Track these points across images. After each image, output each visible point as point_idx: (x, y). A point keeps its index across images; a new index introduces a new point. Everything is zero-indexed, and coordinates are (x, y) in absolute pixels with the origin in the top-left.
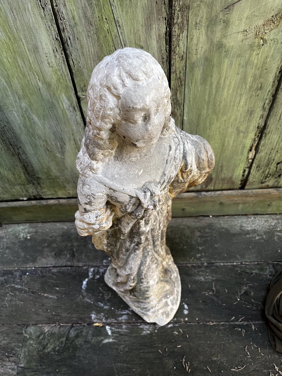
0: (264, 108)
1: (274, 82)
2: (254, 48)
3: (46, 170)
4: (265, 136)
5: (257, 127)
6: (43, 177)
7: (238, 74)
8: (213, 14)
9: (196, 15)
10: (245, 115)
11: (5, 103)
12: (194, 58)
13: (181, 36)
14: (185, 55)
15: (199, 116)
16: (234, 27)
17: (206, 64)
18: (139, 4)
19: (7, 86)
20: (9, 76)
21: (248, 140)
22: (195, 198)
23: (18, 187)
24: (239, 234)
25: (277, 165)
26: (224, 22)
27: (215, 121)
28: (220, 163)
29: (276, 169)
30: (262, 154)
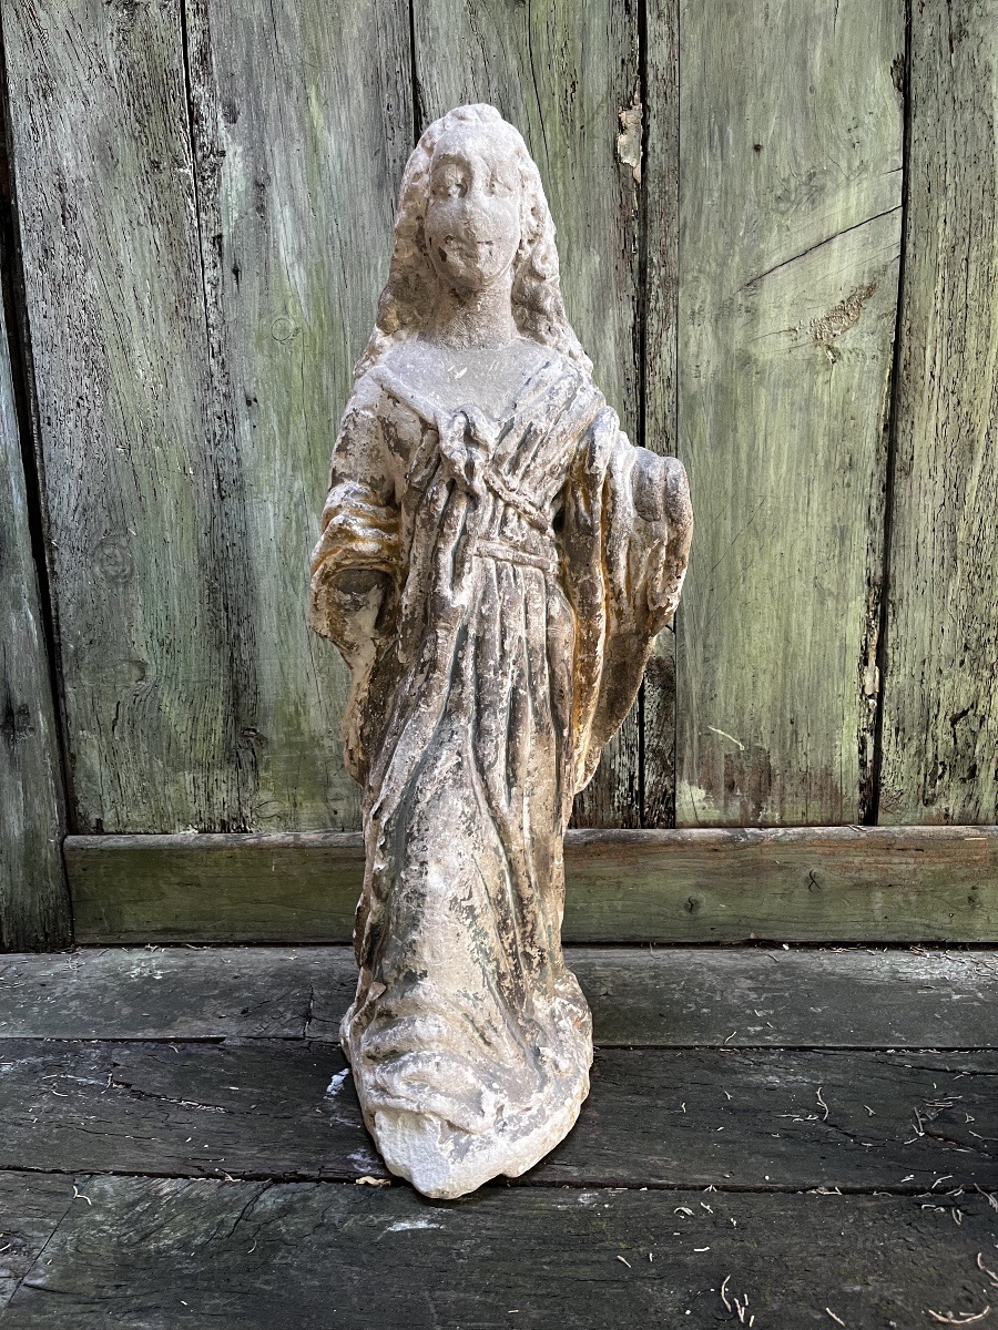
0: (870, 523)
1: (878, 450)
2: (818, 368)
3: (292, 709)
4: (894, 611)
5: (865, 579)
6: (274, 738)
7: (793, 427)
8: (725, 295)
9: (693, 297)
10: (828, 540)
11: (257, 479)
12: (694, 385)
13: (664, 335)
14: (674, 377)
15: (716, 535)
16: (769, 321)
17: (719, 399)
18: (584, 270)
19: (277, 433)
20: (290, 410)
21: (851, 624)
22: (725, 843)
23: (189, 777)
24: (892, 988)
25: (952, 726)
26: (747, 312)
27: (757, 556)
28: (788, 707)
29: (955, 743)
30: (901, 679)
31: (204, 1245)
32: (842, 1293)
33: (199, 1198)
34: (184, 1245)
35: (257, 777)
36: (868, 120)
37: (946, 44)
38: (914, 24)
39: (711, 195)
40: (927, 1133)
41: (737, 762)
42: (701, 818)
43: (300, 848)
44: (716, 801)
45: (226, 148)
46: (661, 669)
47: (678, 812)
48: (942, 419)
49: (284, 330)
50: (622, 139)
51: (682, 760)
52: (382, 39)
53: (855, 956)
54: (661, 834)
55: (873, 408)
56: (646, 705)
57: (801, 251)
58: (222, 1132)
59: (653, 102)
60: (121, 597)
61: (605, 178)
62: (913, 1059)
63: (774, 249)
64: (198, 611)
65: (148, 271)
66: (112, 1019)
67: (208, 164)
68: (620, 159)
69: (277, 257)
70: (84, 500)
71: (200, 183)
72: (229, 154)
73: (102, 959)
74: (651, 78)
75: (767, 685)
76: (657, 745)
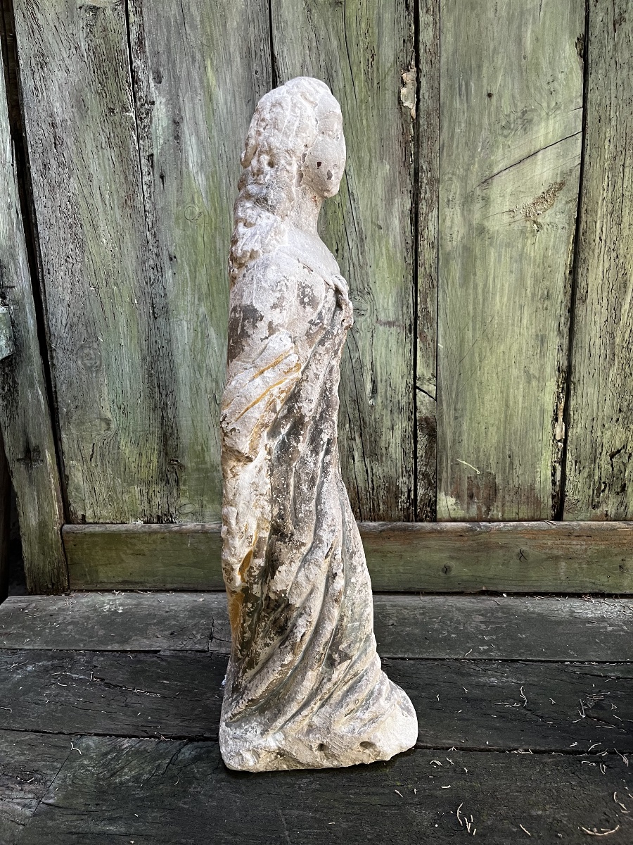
0: (560, 332)
1: (565, 287)
2: (527, 235)
3: (200, 448)
4: (574, 388)
5: (556, 368)
6: (189, 465)
7: (511, 272)
8: (469, 189)
9: (448, 190)
10: (533, 344)
11: (177, 306)
12: (448, 247)
13: (430, 215)
14: (436, 241)
15: (462, 340)
16: (496, 206)
17: (465, 255)
18: (379, 174)
19: (189, 278)
20: (196, 263)
21: (547, 396)
22: (468, 531)
23: (137, 489)
24: (570, 622)
25: (611, 459)
26: (483, 200)
27: (488, 354)
28: (507, 447)
29: (613, 470)
30: (579, 430)
31: (148, 780)
32: (531, 816)
33: (145, 750)
34: (136, 779)
35: (178, 490)
36: (561, 76)
37: (611, 27)
38: (591, 14)
39: (460, 125)
40: (587, 715)
41: (475, 482)
42: (452, 516)
43: (205, 532)
44: (462, 505)
45: (155, 100)
46: (428, 424)
47: (438, 512)
48: (607, 266)
49: (192, 213)
50: (404, 91)
51: (440, 480)
52: (251, 29)
53: (548, 602)
54: (427, 525)
55: (562, 259)
56: (419, 446)
57: (517, 161)
58: (160, 709)
59: (423, 66)
60: (94, 380)
61: (393, 116)
62: (581, 668)
63: (500, 159)
64: (141, 388)
65: (108, 177)
66: (93, 637)
67: (144, 109)
68: (403, 103)
69: (187, 167)
70: (71, 320)
71: (139, 122)
72: (157, 103)
73: (86, 600)
74: (422, 51)
75: (494, 434)
76: (425, 471)
